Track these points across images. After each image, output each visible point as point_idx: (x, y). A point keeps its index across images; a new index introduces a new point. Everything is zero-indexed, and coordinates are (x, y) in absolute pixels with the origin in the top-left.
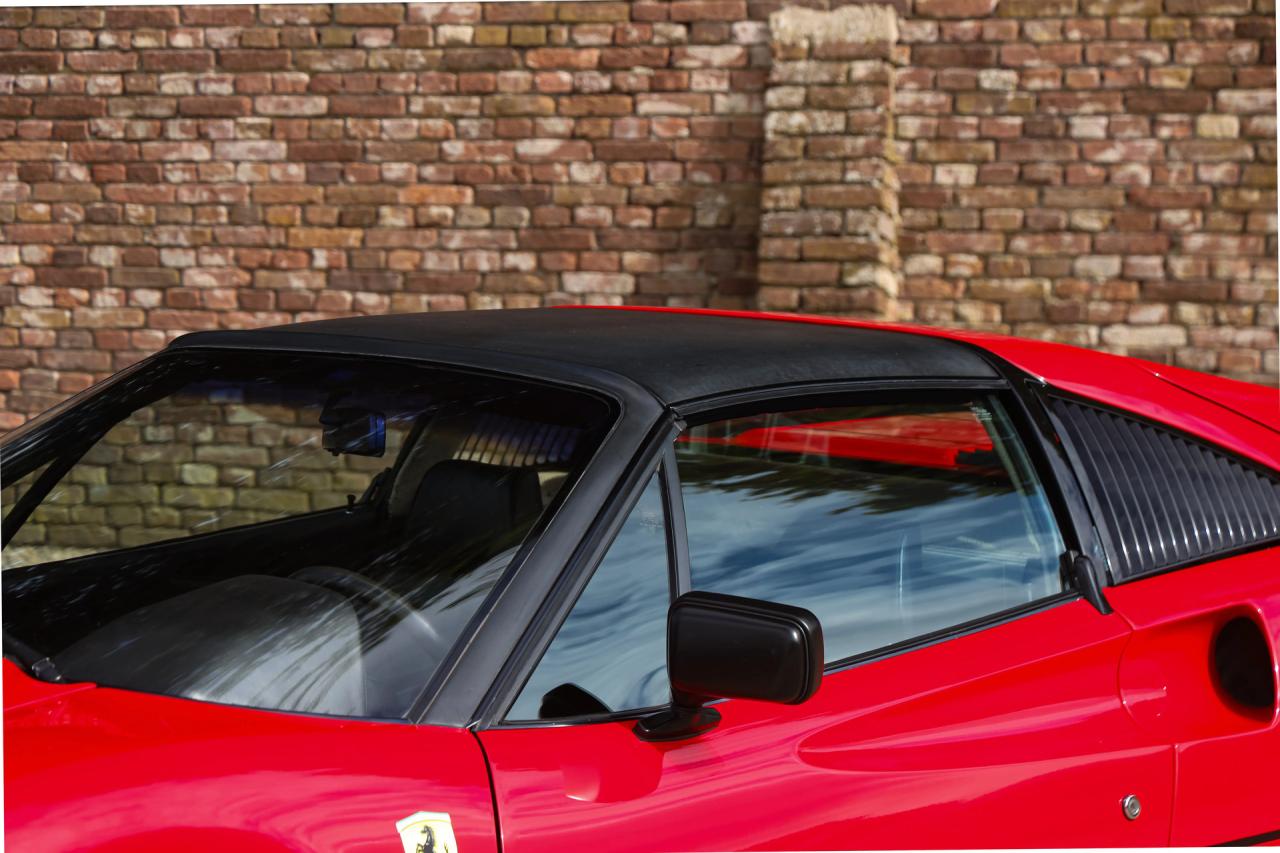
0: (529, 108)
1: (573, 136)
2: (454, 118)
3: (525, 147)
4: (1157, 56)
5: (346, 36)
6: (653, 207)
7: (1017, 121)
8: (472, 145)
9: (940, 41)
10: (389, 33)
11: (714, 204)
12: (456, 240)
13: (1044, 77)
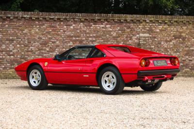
0: (120, 41)
2: (114, 42)
5: (105, 35)
10: (109, 35)
13: (159, 39)
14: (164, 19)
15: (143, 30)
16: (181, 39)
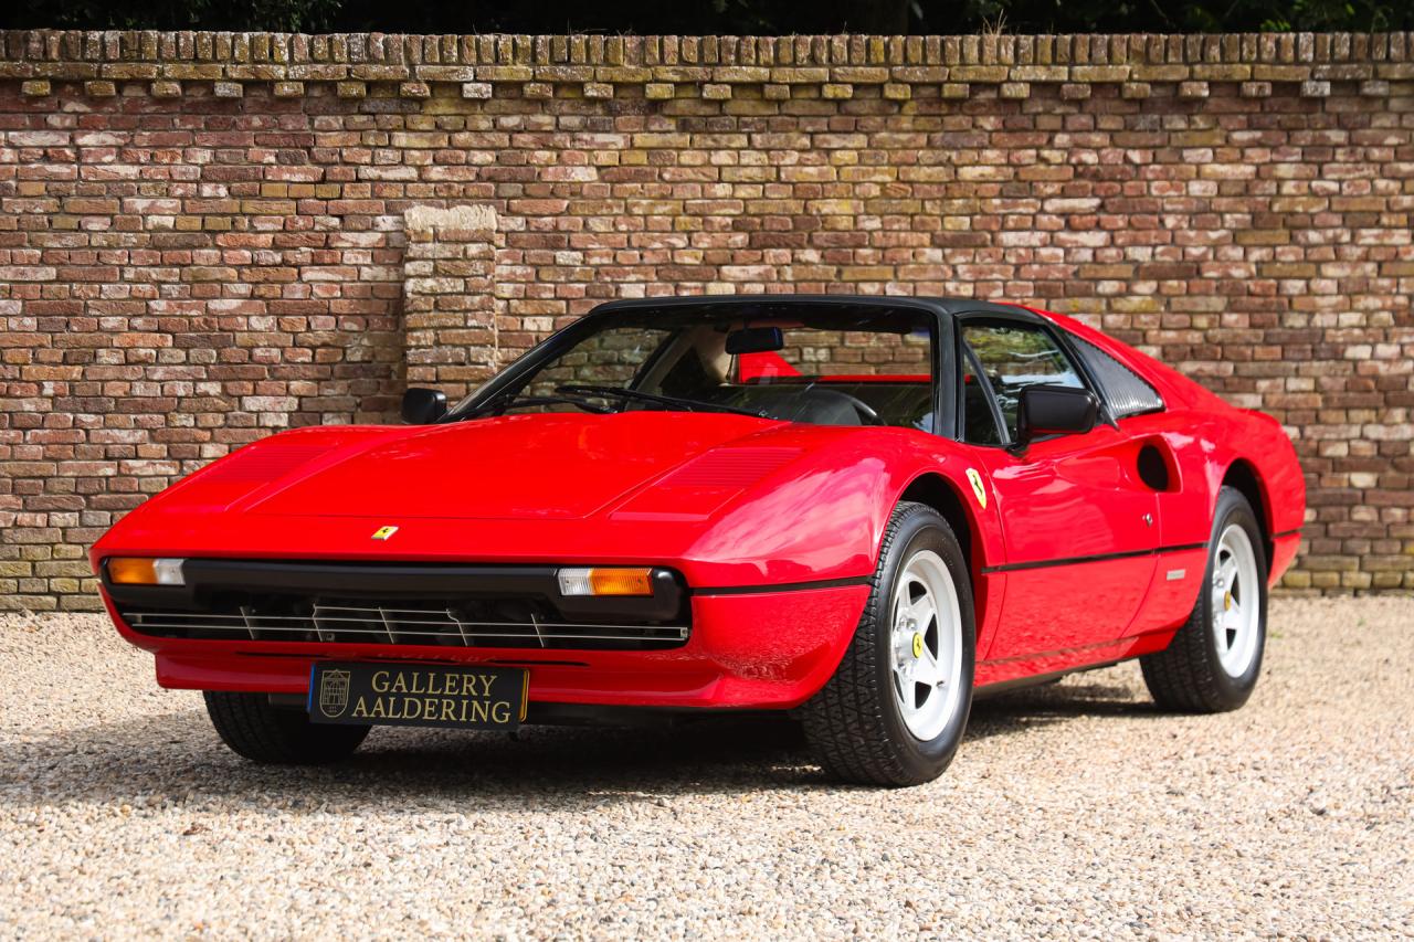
0: (219, 276)
1: (252, 296)
2: (159, 283)
3: (215, 305)
4: (680, 242)
5: (73, 222)
6: (313, 348)
7: (583, 286)
8: (173, 303)
9: (528, 231)
10: (108, 220)
11: (360, 345)
12: (159, 374)
13: (601, 256)
14: (628, 70)
15: (436, 173)
16: (811, 255)
